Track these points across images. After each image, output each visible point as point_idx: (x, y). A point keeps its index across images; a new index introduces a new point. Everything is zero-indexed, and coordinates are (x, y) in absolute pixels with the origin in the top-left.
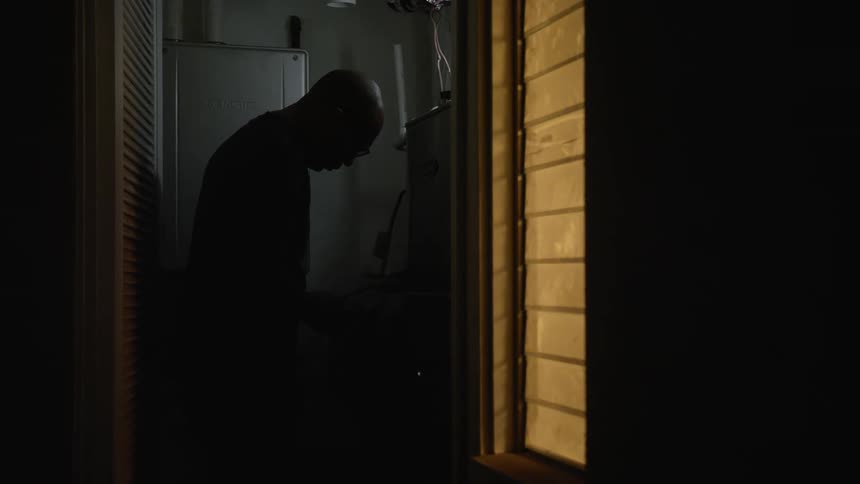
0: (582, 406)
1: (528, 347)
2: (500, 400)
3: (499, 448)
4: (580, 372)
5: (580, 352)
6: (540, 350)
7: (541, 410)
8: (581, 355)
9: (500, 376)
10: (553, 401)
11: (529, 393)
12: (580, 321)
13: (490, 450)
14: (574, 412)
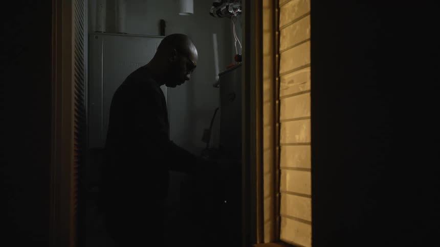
0: (310, 219)
1: (282, 188)
3: (267, 240)
4: (308, 201)
6: (288, 189)
7: (288, 220)
8: (309, 192)
9: (267, 203)
10: (294, 216)
11: (282, 212)
12: (308, 175)
13: (262, 241)
14: (306, 222)
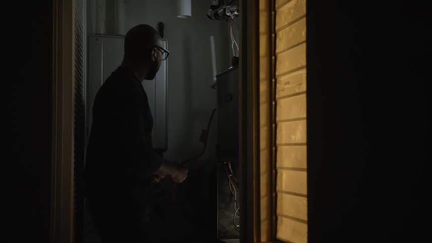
0: (305, 218)
1: (278, 188)
2: (264, 214)
3: (264, 238)
4: (304, 201)
5: (304, 191)
6: (284, 189)
7: (285, 220)
8: (305, 192)
9: (264, 202)
10: (291, 215)
11: (278, 211)
12: (304, 175)
13: (259, 240)
14: (302, 221)
